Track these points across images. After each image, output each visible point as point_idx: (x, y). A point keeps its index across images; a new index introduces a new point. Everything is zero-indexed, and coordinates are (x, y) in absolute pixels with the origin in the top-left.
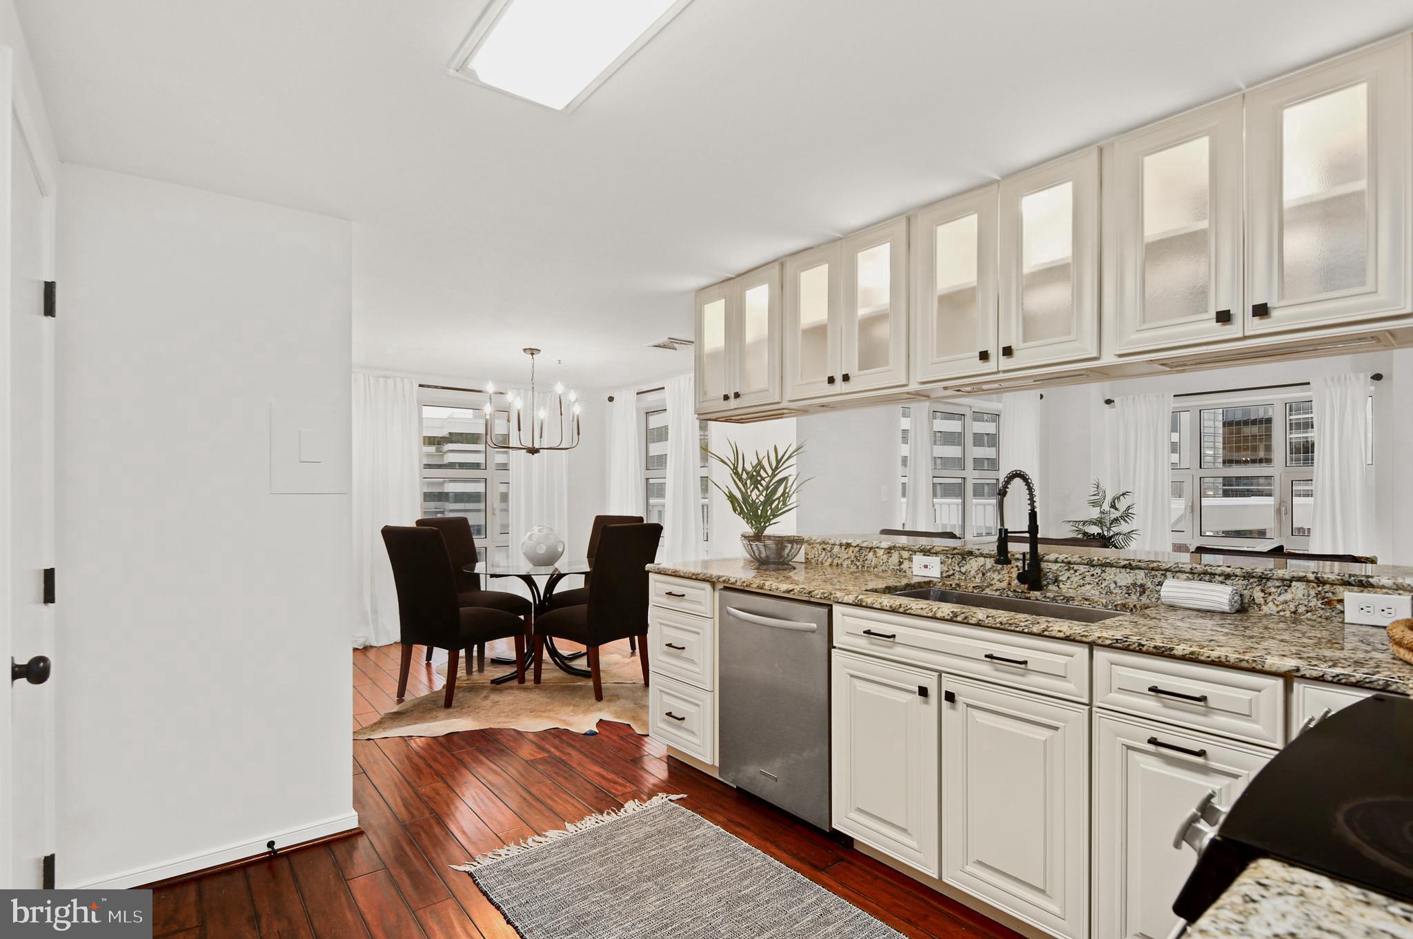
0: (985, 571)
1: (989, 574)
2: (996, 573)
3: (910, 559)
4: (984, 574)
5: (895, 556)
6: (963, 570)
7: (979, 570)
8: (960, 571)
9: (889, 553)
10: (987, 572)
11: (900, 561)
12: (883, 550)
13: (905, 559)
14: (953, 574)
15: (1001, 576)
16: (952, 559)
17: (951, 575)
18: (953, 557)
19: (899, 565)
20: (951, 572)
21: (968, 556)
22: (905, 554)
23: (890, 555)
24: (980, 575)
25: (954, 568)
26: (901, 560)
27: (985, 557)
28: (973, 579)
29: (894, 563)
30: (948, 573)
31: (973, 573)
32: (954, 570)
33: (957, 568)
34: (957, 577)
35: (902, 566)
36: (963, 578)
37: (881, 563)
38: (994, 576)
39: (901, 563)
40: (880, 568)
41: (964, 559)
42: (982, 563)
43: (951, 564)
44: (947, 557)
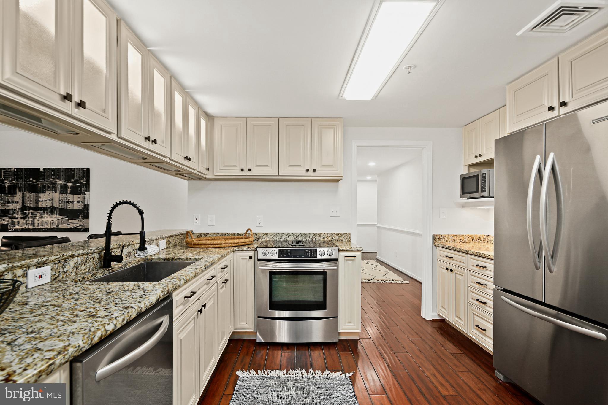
0: (77, 266)
1: (79, 267)
2: (83, 265)
3: (25, 275)
4: (77, 268)
6: (65, 270)
7: (74, 266)
8: (63, 272)
10: (78, 266)
13: (20, 277)
14: (59, 276)
15: (85, 266)
16: (58, 264)
17: (57, 277)
18: (59, 263)
20: (57, 274)
21: (68, 259)
22: (19, 272)
24: (75, 270)
25: (59, 271)
27: (78, 257)
28: (71, 274)
30: (56, 276)
31: (71, 270)
32: (59, 272)
33: (61, 270)
34: (61, 276)
36: (65, 276)
38: (82, 268)
41: (66, 261)
42: (76, 261)
43: (57, 268)
44: (55, 264)
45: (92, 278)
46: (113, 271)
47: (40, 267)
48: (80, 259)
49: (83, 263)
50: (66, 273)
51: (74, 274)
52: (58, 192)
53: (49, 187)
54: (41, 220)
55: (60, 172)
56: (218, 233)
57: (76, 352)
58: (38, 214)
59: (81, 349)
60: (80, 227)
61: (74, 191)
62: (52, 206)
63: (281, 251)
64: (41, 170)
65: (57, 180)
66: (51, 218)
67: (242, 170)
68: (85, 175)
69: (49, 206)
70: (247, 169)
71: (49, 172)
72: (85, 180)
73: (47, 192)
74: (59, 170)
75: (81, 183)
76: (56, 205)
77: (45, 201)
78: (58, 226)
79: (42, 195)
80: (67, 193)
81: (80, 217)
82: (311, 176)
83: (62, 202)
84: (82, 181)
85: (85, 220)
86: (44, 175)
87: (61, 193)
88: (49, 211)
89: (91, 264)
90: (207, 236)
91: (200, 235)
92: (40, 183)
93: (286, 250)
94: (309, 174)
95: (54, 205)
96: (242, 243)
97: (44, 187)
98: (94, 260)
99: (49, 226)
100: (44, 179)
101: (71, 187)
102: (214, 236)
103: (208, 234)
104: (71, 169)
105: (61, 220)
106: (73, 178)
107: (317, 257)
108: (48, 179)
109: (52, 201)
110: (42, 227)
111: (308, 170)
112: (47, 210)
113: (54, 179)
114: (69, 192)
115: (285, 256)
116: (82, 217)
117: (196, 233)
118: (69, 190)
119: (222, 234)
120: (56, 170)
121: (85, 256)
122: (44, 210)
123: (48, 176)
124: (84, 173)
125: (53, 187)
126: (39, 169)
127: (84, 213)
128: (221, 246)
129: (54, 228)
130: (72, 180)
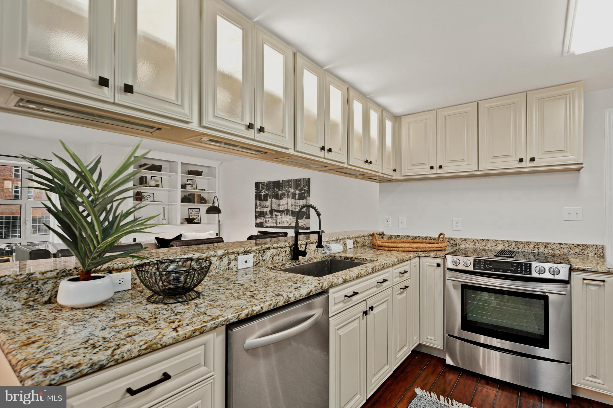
0: (273, 257)
1: (275, 257)
3: (236, 259)
4: (273, 258)
5: (226, 260)
6: (264, 258)
7: (271, 256)
8: (262, 260)
9: (221, 258)
11: (229, 263)
12: (217, 257)
13: (232, 260)
14: (259, 262)
15: (279, 257)
18: (259, 252)
19: (228, 265)
21: (266, 250)
22: (232, 257)
23: (222, 260)
24: (271, 259)
25: (260, 259)
26: (230, 261)
27: (273, 249)
28: (268, 262)
29: (224, 265)
30: (257, 263)
31: (268, 259)
32: (259, 260)
33: (261, 259)
34: (261, 263)
35: (230, 266)
36: (264, 263)
37: (215, 267)
38: (276, 258)
39: (229, 264)
40: (215, 271)
41: (264, 252)
42: (272, 253)
43: (258, 256)
44: (257, 253)
45: (282, 267)
46: (300, 264)
47: (246, 254)
48: (275, 251)
49: (277, 255)
50: (264, 261)
51: (270, 262)
52: (291, 198)
53: (285, 195)
54: (280, 219)
55: (291, 183)
56: (409, 236)
57: (224, 321)
58: (279, 215)
59: (229, 320)
60: (304, 226)
61: (301, 197)
62: (287, 209)
63: (477, 262)
64: (281, 182)
65: (290, 189)
66: (287, 218)
67: (432, 168)
68: (307, 183)
69: (286, 208)
70: (438, 166)
71: (285, 183)
72: (307, 187)
73: (284, 198)
74: (291, 181)
75: (305, 190)
76: (290, 208)
77: (283, 205)
78: (290, 225)
79: (281, 201)
80: (295, 199)
81: (304, 218)
82: (527, 167)
83: (293, 206)
84: (305, 189)
85: (307, 220)
86: (282, 186)
87: (292, 199)
88: (285, 213)
89: (284, 255)
90: (398, 239)
91: (391, 237)
92: (280, 192)
93: (483, 261)
94: (523, 164)
95: (288, 209)
96: (430, 248)
97: (282, 194)
98: (286, 253)
99: (286, 225)
100: (282, 189)
101: (299, 194)
102: (405, 239)
103: (398, 236)
104: (298, 179)
105: (292, 220)
106: (300, 186)
107: (531, 275)
108: (285, 189)
109: (287, 205)
110: (281, 225)
111: (521, 160)
112: (284, 212)
113: (288, 188)
114: (297, 198)
115: (482, 268)
116: (305, 217)
117: (387, 235)
118: (297, 196)
119: (413, 237)
120: (289, 181)
121: (279, 249)
122: (282, 211)
123: (285, 186)
124: (306, 182)
125: (288, 194)
126: (280, 181)
127: (306, 214)
128: (405, 249)
129: (289, 226)
130: (299, 188)
